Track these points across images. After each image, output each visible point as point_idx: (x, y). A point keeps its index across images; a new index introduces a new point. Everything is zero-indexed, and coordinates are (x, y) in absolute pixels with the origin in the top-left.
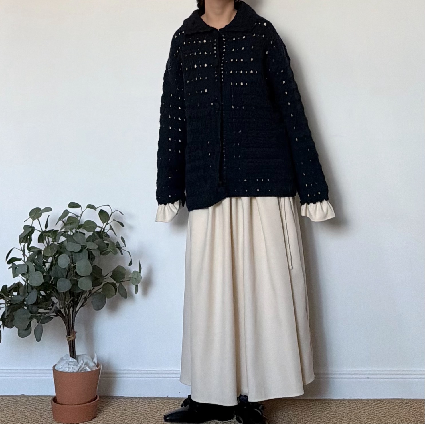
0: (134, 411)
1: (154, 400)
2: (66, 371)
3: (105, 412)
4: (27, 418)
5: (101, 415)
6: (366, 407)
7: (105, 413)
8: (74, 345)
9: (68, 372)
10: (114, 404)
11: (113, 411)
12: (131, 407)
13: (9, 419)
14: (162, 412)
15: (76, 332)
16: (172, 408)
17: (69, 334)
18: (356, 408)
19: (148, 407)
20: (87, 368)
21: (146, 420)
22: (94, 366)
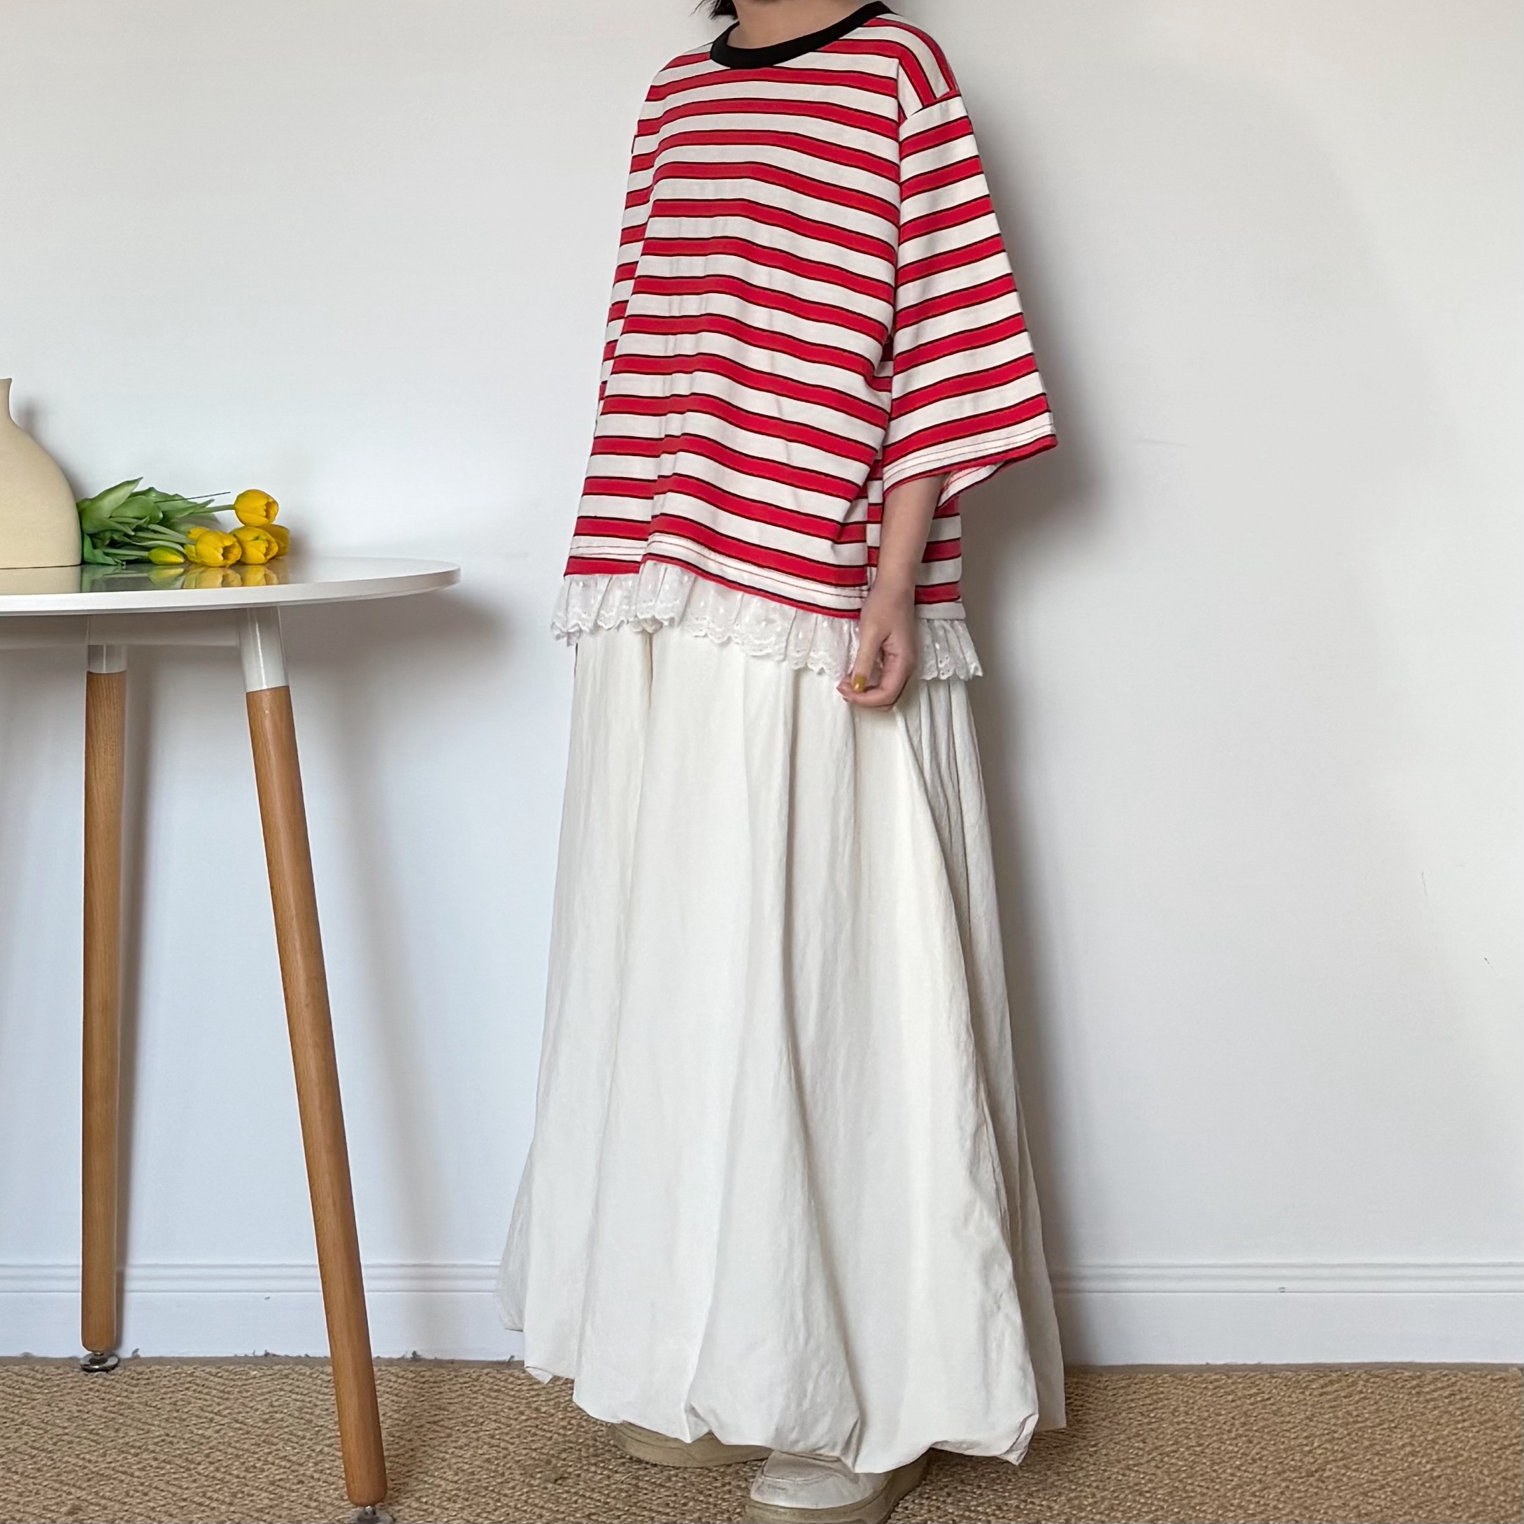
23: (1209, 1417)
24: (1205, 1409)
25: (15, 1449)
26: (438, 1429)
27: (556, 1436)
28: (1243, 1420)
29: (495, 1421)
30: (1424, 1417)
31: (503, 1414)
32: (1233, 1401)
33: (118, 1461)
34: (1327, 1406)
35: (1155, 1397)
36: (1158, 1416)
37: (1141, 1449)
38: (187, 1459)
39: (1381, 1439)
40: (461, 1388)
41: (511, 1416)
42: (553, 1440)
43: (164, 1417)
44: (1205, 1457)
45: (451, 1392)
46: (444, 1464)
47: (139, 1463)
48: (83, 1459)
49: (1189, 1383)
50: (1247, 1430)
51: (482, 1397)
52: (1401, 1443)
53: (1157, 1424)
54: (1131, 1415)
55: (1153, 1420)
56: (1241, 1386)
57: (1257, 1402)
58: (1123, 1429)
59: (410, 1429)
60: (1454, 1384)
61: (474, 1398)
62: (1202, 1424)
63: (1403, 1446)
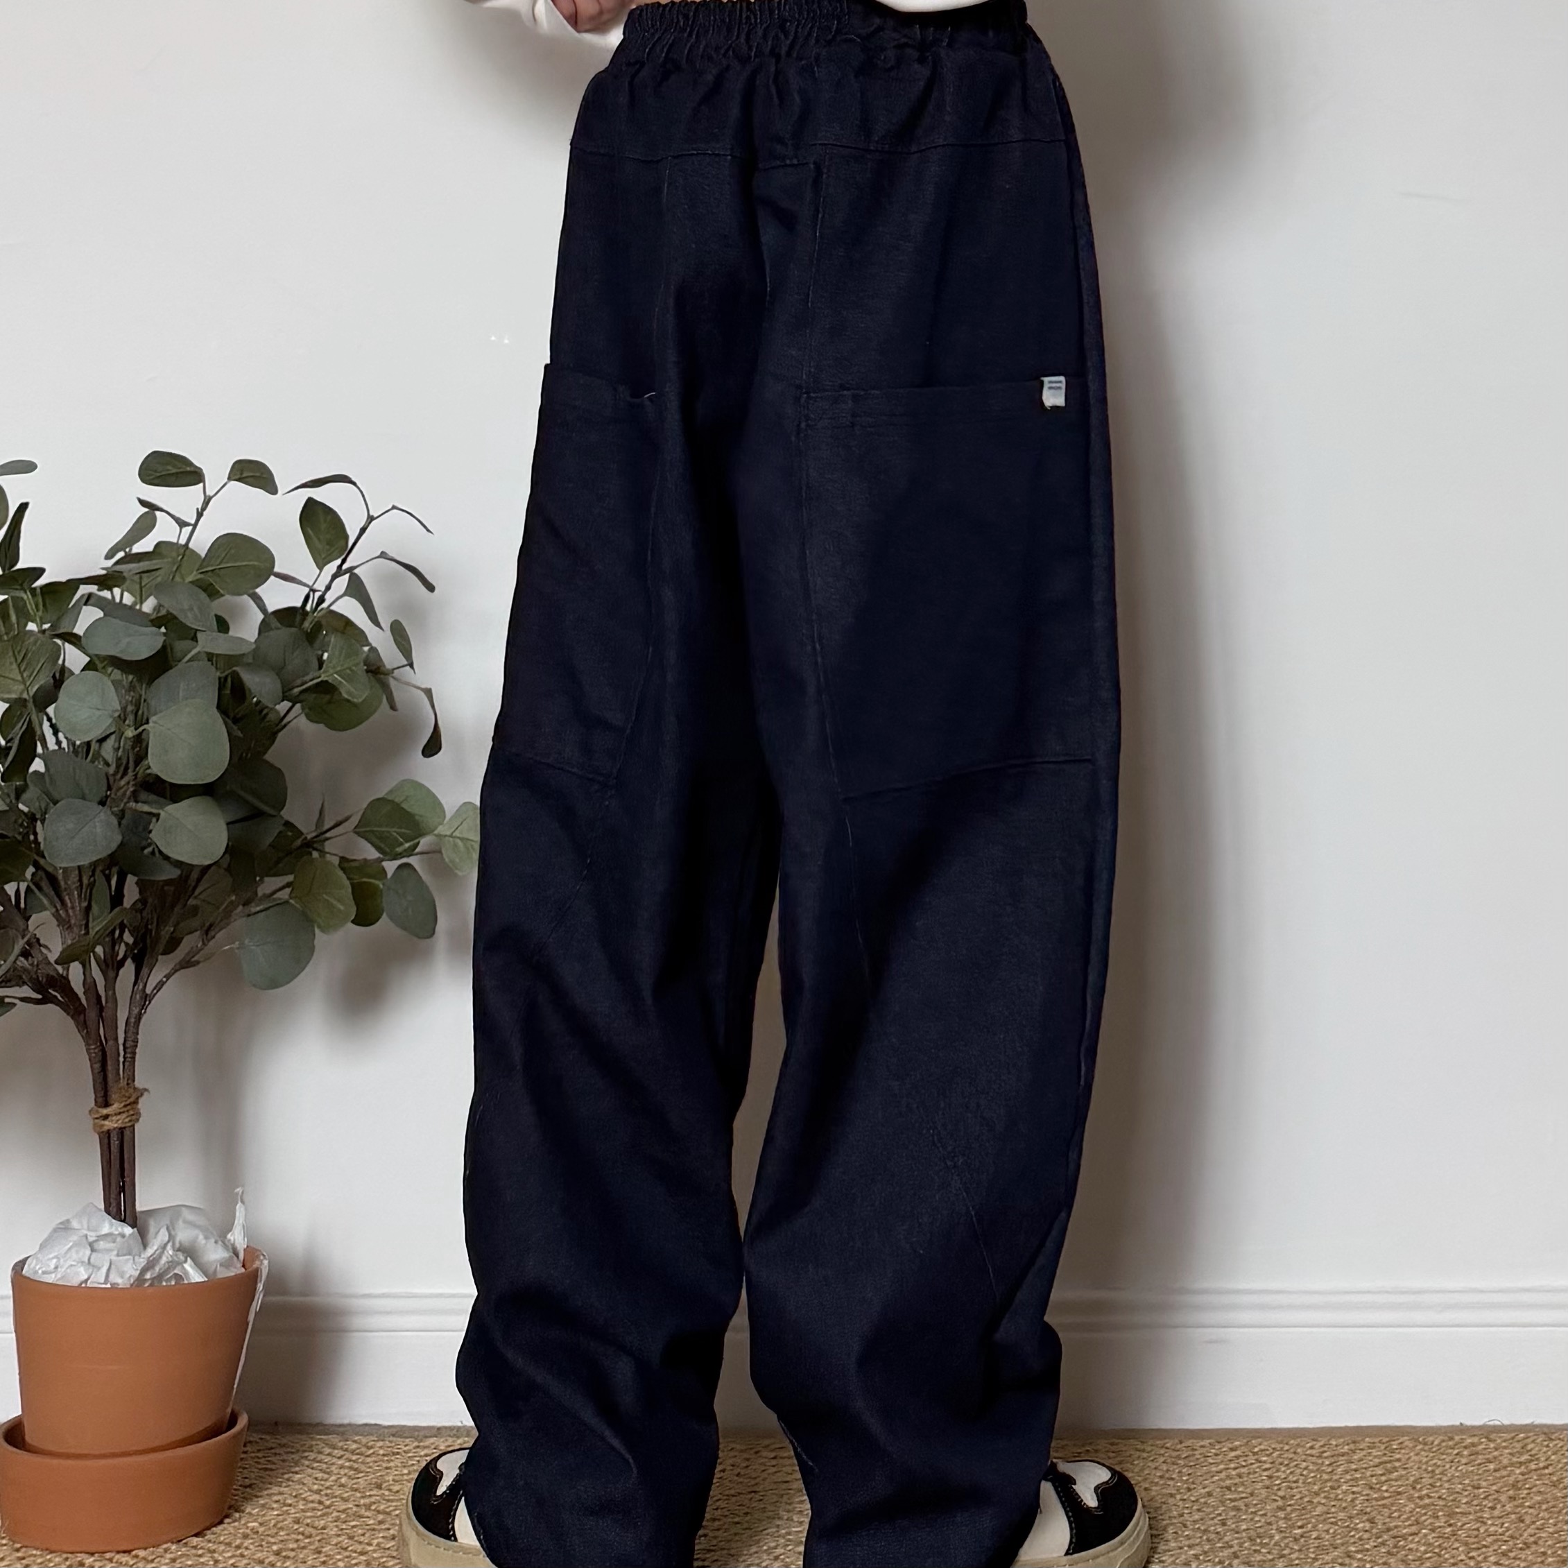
2: (75, 1283)
3: (275, 1498)
5: (254, 1511)
7: (277, 1502)
8: (126, 1156)
9: (89, 1284)
15: (141, 1092)
17: (103, 1101)
18: (1533, 1466)
20: (189, 1268)
22: (226, 1264)
23: (1463, 1490)
24: (1456, 1480)
28: (1511, 1493)
32: (1495, 1470)
35: (1389, 1465)
36: (1391, 1490)
37: (1366, 1531)
44: (1456, 1540)
49: (1434, 1449)
53: (1390, 1500)
54: (1355, 1489)
55: (1386, 1495)
56: (1507, 1451)
57: (1531, 1471)
58: (1344, 1505)
59: (328, 1514)
62: (1453, 1501)
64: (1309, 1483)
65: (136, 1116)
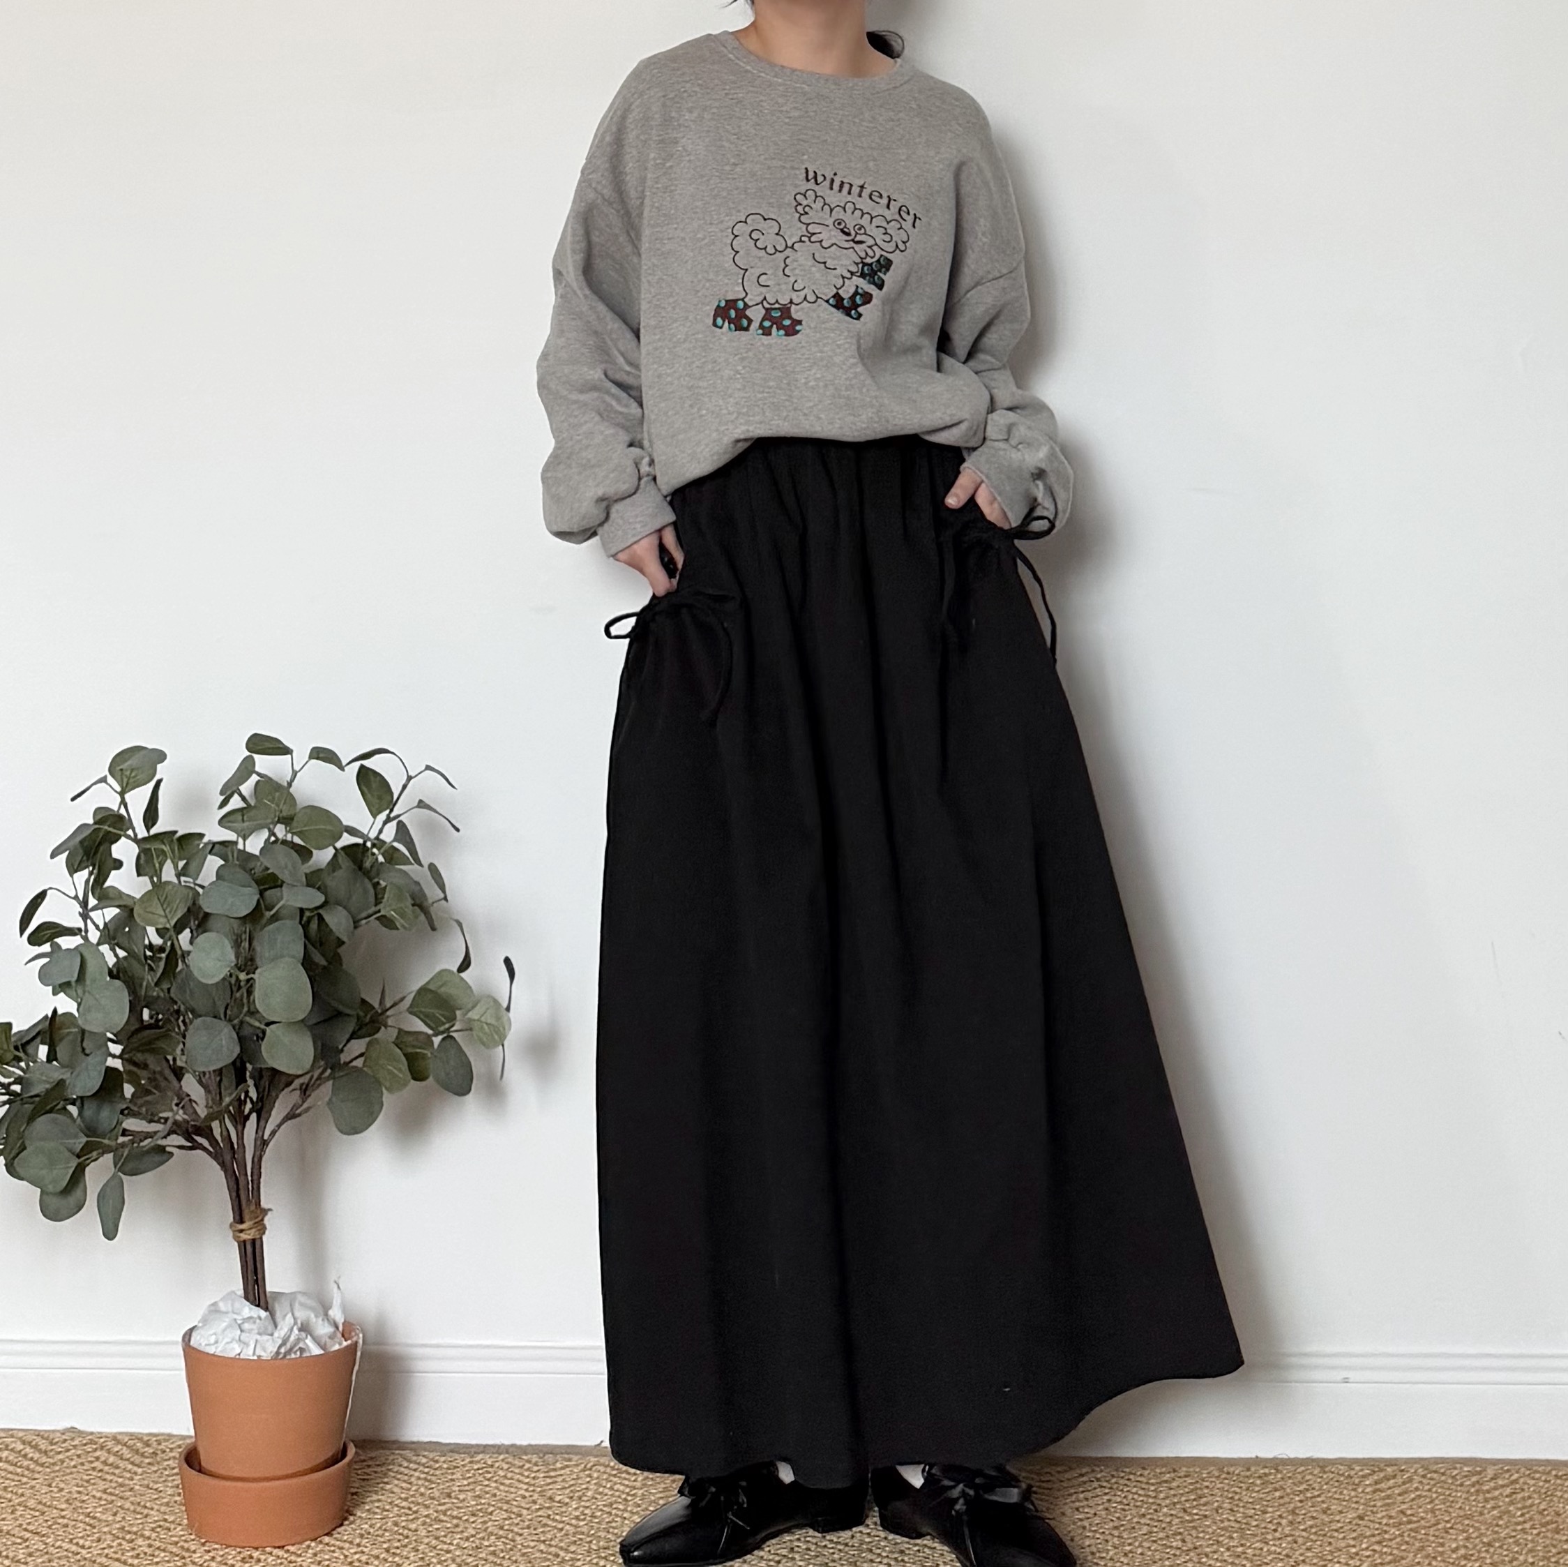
0: (483, 1501)
1: (549, 1457)
2: (232, 1355)
3: (377, 1504)
4: (92, 1522)
5: (364, 1515)
6: (1345, 1492)
7: (378, 1507)
8: (258, 1259)
9: (242, 1356)
10: (406, 1471)
11: (406, 1499)
12: (469, 1485)
13: (29, 1524)
14: (587, 1504)
15: (265, 1212)
16: (622, 1488)
17: (240, 1219)
18: (1309, 1495)
19: (534, 1485)
20: (309, 1341)
21: (530, 1534)
22: (332, 1337)
24: (1249, 1505)
25: (8, 1533)
26: (445, 1518)
27: (568, 1527)
29: (506, 1511)
30: (1481, 1518)
31: (515, 1503)
32: (1281, 1497)
33: (112, 1547)
34: (1379, 1504)
35: (1201, 1492)
38: (182, 1547)
39: (1433, 1542)
40: (474, 1475)
41: (523, 1505)
42: (564, 1532)
43: (165, 1500)
45: (464, 1479)
46: (449, 1555)
47: (133, 1549)
48: (77, 1544)
49: (1234, 1478)
50: (1293, 1530)
51: (494, 1485)
52: (1454, 1545)
53: (1199, 1522)
55: (1196, 1517)
56: (1292, 1481)
57: (1305, 1499)
59: (417, 1518)
60: (1516, 1481)
61: (487, 1486)
63: (1457, 1549)
64: (1137, 1507)
65: (263, 1230)
